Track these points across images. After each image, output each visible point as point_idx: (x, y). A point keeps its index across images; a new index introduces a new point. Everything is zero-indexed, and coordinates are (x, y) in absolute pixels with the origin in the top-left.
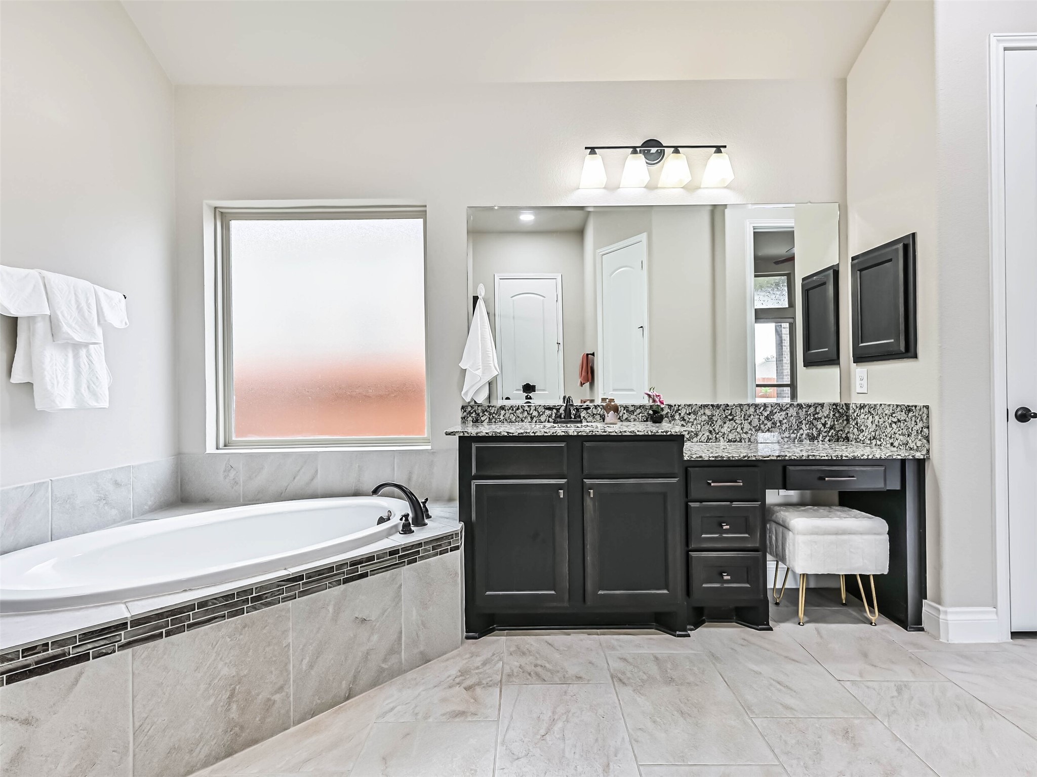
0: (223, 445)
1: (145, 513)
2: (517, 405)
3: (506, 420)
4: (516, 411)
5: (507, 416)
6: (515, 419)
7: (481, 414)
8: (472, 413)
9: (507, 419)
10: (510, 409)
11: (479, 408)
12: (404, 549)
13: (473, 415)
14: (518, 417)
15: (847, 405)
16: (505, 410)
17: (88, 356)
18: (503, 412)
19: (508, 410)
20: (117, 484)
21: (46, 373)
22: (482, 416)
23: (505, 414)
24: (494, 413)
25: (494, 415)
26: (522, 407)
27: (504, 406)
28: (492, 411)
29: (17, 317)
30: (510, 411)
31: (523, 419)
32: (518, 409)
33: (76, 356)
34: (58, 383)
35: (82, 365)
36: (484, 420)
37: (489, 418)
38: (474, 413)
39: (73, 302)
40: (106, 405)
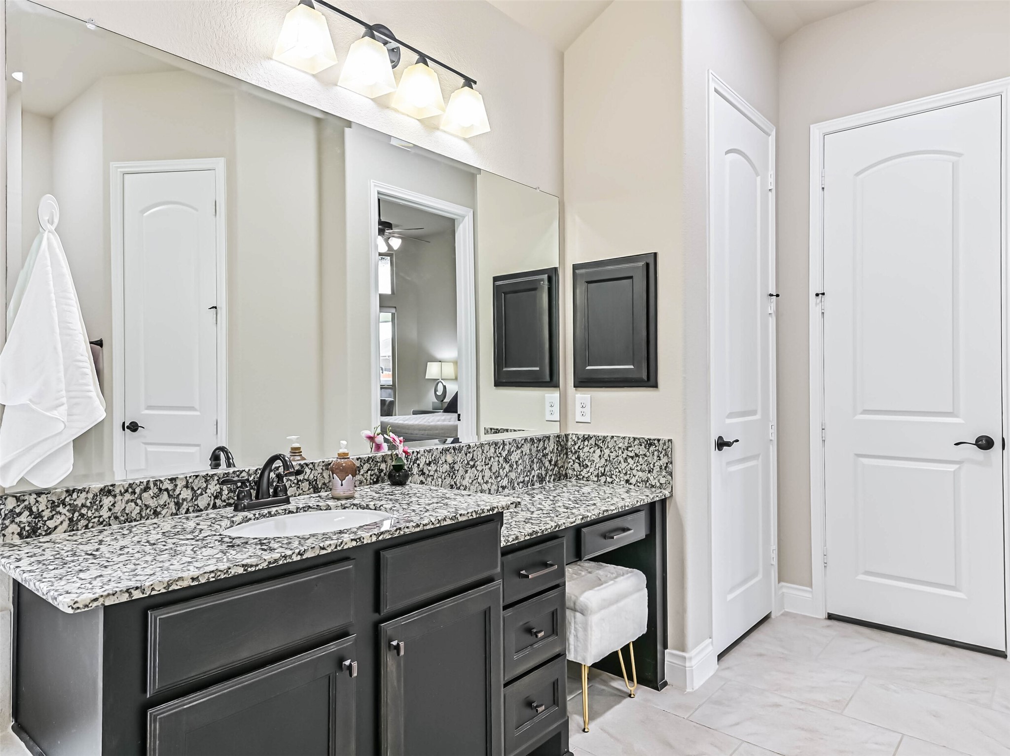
2: (145, 481)
3: (116, 518)
4: (141, 494)
5: (118, 509)
6: (140, 513)
7: (47, 514)
8: (20, 514)
9: (119, 514)
10: (127, 491)
11: (43, 499)
13: (24, 518)
14: (147, 507)
15: (567, 436)
16: (115, 496)
18: (107, 501)
19: (122, 494)
22: (51, 518)
23: (113, 505)
24: (83, 506)
25: (84, 511)
26: (155, 484)
27: (113, 485)
28: (79, 503)
30: (128, 496)
31: (159, 509)
32: (147, 489)
36: (56, 528)
37: (71, 520)
38: (27, 513)
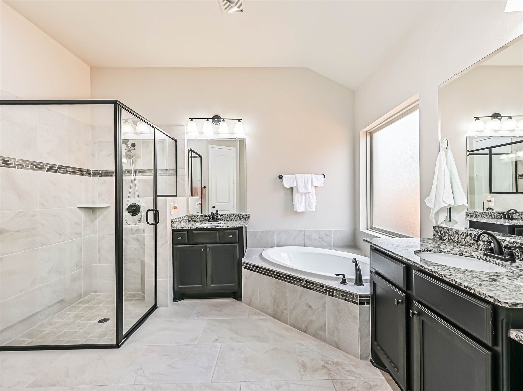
0: (370, 228)
1: (338, 247)
2: (467, 232)
3: (459, 243)
4: (466, 237)
5: (460, 239)
6: (465, 244)
7: (443, 234)
8: (439, 232)
9: (460, 242)
10: (462, 234)
11: (443, 230)
12: (327, 287)
13: (439, 234)
14: (468, 242)
16: (459, 235)
17: (309, 196)
18: (457, 236)
19: (460, 235)
20: (327, 235)
21: (295, 202)
22: (444, 236)
23: (458, 238)
24: (451, 235)
25: (451, 237)
26: (470, 235)
27: (458, 231)
28: (450, 234)
29: (293, 187)
30: (462, 236)
31: (471, 245)
32: (467, 236)
33: (305, 196)
34: (298, 204)
35: (307, 199)
36: (445, 239)
37: (448, 238)
38: (440, 233)
39: (303, 181)
40: (314, 210)
